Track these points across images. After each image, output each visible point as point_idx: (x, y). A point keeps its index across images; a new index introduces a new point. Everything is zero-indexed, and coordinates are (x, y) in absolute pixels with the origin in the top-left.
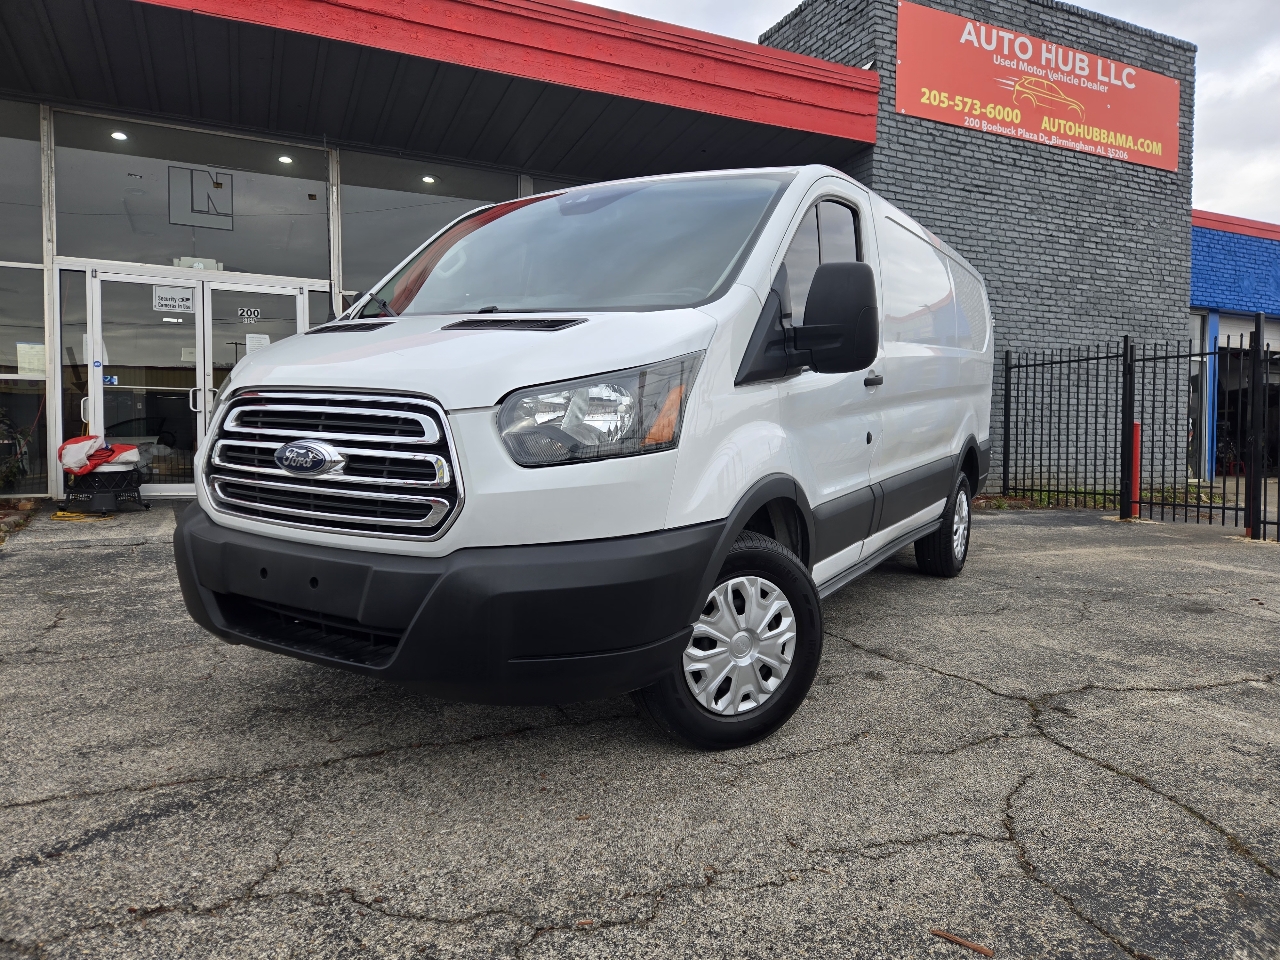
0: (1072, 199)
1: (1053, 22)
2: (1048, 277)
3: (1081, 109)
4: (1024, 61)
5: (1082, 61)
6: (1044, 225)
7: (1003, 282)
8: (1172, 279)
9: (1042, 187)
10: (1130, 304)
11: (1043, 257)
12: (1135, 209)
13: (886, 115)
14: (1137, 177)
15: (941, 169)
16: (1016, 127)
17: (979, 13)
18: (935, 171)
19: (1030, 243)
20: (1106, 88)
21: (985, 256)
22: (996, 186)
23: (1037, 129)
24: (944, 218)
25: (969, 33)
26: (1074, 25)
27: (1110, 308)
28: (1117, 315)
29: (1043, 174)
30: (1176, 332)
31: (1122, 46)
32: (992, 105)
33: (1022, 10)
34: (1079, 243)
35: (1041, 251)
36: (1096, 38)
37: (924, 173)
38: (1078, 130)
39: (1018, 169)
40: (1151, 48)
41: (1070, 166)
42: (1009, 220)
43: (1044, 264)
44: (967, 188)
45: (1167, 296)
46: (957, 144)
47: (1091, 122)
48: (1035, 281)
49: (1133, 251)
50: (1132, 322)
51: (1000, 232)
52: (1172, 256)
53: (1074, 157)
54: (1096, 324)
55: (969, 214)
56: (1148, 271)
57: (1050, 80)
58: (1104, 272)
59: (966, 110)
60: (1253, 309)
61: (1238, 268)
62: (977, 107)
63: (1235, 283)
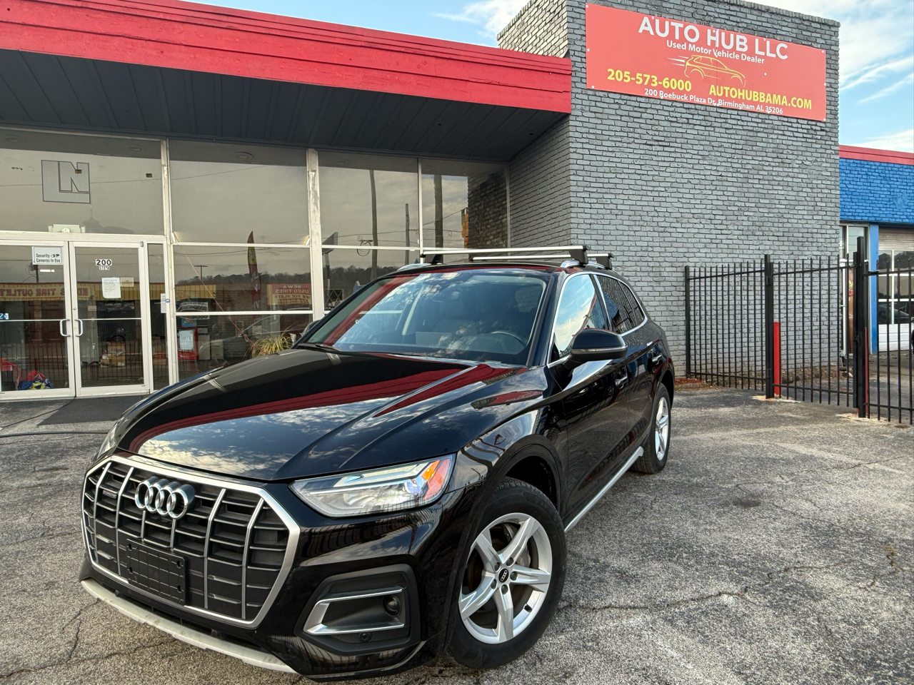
0: (737, 146)
1: (716, 12)
2: (718, 207)
3: (742, 77)
4: (692, 44)
5: (741, 40)
6: (715, 168)
7: (681, 213)
8: (824, 204)
9: (711, 139)
10: (789, 225)
11: (714, 193)
12: (790, 152)
13: (579, 91)
14: (792, 127)
15: (627, 130)
16: (688, 94)
17: (654, 9)
18: (621, 131)
19: (703, 182)
20: (763, 60)
21: (666, 194)
22: (673, 140)
23: (706, 96)
24: (631, 166)
25: (645, 25)
26: (734, 13)
27: (773, 229)
28: (778, 234)
29: (712, 129)
30: (829, 245)
31: (775, 26)
32: (667, 79)
34: (745, 180)
35: (713, 188)
36: (753, 22)
37: (612, 134)
38: (740, 94)
39: (691, 126)
40: (800, 26)
41: (735, 122)
42: (685, 165)
43: (715, 197)
44: (649, 143)
45: (820, 217)
46: (640, 110)
47: (750, 87)
48: (709, 212)
49: (790, 184)
50: (792, 239)
51: (677, 175)
52: (823, 186)
53: (738, 115)
54: (761, 242)
55: (652, 163)
56: (803, 199)
57: (715, 57)
58: (767, 201)
59: (646, 83)
60: (907, 221)
61: (892, 190)
62: (655, 81)
63: (890, 201)
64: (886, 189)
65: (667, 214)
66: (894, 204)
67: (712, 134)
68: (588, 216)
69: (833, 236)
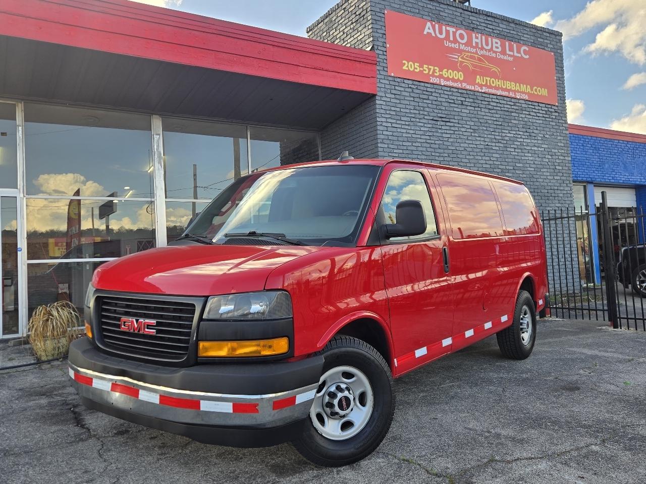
0: (498, 123)
1: (478, 21)
2: (488, 169)
3: (498, 71)
4: (463, 44)
5: (497, 43)
6: (483, 139)
8: (561, 168)
9: (479, 117)
10: (538, 184)
11: (484, 158)
12: (535, 128)
13: (383, 77)
14: (535, 109)
15: (418, 108)
16: (461, 82)
17: (434, 16)
18: (414, 109)
19: (475, 150)
20: (512, 58)
22: (452, 117)
23: (474, 84)
24: (423, 137)
25: (428, 29)
29: (480, 109)
30: (566, 199)
31: (519, 34)
32: (446, 70)
33: (459, 14)
34: (505, 149)
35: (482, 154)
36: (504, 30)
37: (408, 111)
38: (497, 83)
39: (464, 107)
40: (536, 35)
41: (495, 104)
42: (462, 137)
44: (435, 119)
45: (559, 178)
46: (427, 93)
47: (505, 79)
49: (537, 152)
50: (540, 194)
51: (457, 144)
52: (559, 154)
53: (497, 99)
55: (437, 134)
56: (546, 164)
57: (478, 54)
58: (521, 165)
59: (431, 73)
60: (613, 181)
61: (601, 157)
62: (437, 71)
63: (600, 166)
64: (597, 157)
66: (603, 168)
69: (569, 192)
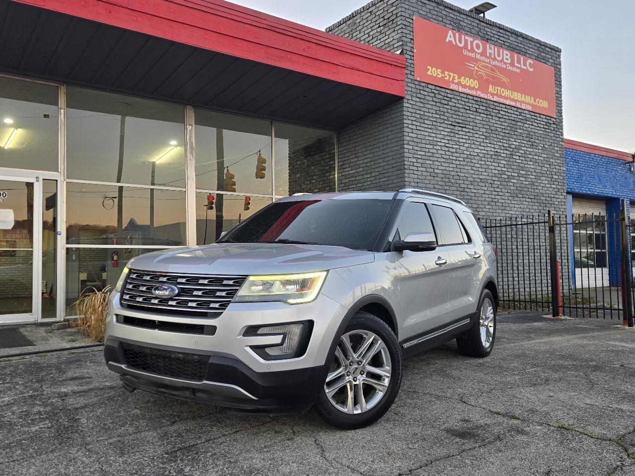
0: (506, 131)
1: (491, 33)
2: (497, 175)
3: (508, 82)
4: (478, 54)
6: (493, 146)
7: (474, 178)
8: (557, 177)
9: (491, 124)
10: (538, 191)
11: (493, 164)
12: (537, 138)
13: (410, 81)
14: (537, 120)
15: (440, 113)
16: (476, 90)
17: (455, 25)
18: (436, 114)
19: (486, 156)
20: (519, 70)
21: (465, 163)
22: (468, 123)
23: (487, 92)
24: (443, 141)
25: (450, 37)
26: (502, 35)
27: (528, 193)
28: (531, 197)
29: (491, 117)
30: (561, 207)
31: (526, 47)
32: (464, 77)
33: (476, 25)
34: (511, 156)
35: (492, 160)
36: (513, 43)
37: (430, 115)
38: (507, 93)
39: (478, 114)
40: (540, 49)
41: (504, 113)
42: (476, 143)
43: (494, 168)
44: (453, 124)
45: (555, 186)
46: (447, 99)
47: (513, 89)
48: (490, 178)
49: (537, 161)
50: (539, 201)
51: (471, 150)
53: (506, 108)
54: (521, 202)
55: (455, 139)
56: (545, 172)
57: (491, 65)
58: (524, 172)
59: (451, 80)
60: (589, 192)
61: (580, 170)
62: (456, 78)
63: (579, 178)
64: (576, 169)
65: (465, 178)
66: (581, 180)
67: (491, 120)
68: (416, 176)
69: (563, 200)
